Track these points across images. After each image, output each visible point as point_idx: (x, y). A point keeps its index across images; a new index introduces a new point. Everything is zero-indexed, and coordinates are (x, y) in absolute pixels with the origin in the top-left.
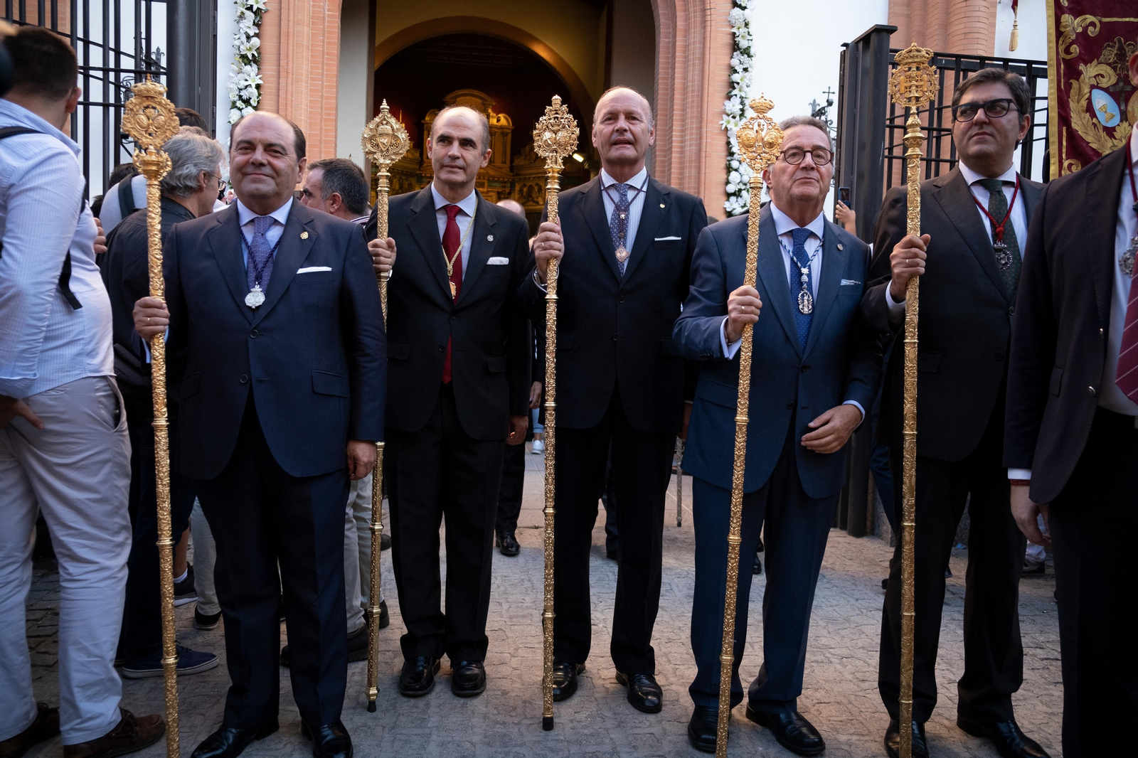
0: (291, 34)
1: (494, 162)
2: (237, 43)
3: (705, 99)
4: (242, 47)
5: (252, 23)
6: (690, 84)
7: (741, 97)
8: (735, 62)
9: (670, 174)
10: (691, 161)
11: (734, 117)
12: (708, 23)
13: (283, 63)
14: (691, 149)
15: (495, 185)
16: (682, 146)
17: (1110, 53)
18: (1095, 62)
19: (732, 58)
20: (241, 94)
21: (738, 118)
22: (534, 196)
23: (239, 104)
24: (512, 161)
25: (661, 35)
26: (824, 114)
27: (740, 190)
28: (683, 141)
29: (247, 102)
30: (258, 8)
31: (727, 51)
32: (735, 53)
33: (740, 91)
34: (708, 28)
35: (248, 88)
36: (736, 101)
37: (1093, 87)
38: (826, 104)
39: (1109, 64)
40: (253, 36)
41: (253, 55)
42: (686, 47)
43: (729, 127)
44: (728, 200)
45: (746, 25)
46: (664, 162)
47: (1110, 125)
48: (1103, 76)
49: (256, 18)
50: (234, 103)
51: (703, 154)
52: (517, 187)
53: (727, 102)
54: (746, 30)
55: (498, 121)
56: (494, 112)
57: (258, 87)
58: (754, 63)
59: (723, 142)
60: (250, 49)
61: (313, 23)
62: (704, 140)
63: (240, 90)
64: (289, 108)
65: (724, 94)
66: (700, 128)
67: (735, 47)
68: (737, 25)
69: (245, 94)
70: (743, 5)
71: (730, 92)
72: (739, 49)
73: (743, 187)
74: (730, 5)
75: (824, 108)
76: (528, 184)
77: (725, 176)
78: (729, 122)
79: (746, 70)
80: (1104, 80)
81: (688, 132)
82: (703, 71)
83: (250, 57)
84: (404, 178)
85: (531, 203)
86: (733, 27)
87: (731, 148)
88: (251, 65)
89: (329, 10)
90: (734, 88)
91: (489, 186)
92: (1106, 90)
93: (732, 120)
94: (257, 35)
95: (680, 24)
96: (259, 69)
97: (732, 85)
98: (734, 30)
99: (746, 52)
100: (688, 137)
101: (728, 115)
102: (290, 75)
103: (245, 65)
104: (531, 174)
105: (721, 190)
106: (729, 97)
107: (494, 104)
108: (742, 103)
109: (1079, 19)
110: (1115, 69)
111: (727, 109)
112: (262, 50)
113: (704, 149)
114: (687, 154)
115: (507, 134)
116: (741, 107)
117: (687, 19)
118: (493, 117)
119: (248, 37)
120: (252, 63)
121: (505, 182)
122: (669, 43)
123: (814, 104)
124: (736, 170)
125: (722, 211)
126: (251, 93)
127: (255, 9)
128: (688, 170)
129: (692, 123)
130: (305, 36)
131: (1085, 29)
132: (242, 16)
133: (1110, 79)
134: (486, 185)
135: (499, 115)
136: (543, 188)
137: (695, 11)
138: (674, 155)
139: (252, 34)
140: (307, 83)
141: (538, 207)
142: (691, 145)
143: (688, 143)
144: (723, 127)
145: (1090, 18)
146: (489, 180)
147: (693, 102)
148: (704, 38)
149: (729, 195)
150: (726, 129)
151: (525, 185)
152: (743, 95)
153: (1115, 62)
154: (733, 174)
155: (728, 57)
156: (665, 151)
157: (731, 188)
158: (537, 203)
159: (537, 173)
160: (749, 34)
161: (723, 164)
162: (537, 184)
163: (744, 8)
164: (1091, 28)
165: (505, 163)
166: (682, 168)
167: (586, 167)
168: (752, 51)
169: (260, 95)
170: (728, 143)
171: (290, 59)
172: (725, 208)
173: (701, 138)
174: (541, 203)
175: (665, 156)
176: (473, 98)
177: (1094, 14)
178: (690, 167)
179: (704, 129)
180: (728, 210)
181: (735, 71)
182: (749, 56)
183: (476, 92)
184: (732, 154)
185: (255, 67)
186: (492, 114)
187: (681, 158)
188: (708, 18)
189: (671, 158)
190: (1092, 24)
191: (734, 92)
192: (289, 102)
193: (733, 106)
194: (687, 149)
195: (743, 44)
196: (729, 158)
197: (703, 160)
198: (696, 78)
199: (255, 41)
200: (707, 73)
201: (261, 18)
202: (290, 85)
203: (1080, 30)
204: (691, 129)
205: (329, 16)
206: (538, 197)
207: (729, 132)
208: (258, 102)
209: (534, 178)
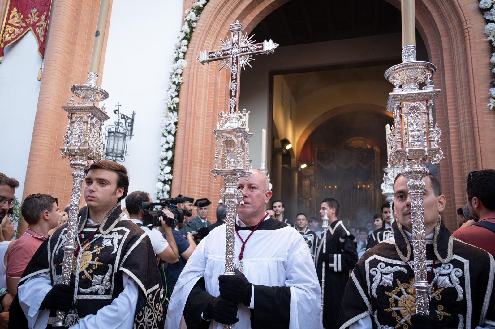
0: (194, 93)
2: (166, 102)
3: (472, 90)
4: (168, 104)
5: (174, 90)
10: (466, 137)
12: (467, 38)
13: (189, 109)
14: (465, 128)
16: (457, 127)
20: (167, 128)
23: (166, 134)
28: (458, 124)
29: (169, 132)
30: (179, 83)
31: (486, 54)
34: (468, 42)
35: (170, 125)
40: (175, 97)
41: (174, 107)
49: (177, 87)
50: (163, 134)
51: (476, 130)
57: (176, 124)
60: (173, 104)
62: (476, 119)
63: (167, 126)
64: (191, 133)
65: (488, 84)
66: (471, 112)
69: (169, 128)
81: (461, 116)
82: (467, 71)
83: (172, 108)
88: (173, 113)
89: (221, 79)
94: (177, 96)
95: (445, 45)
96: (178, 114)
98: (489, 38)
100: (461, 120)
102: (192, 115)
103: (170, 112)
106: (493, 85)
107: (370, 142)
111: (492, 93)
112: (180, 104)
113: (476, 126)
114: (462, 131)
115: (378, 155)
117: (450, 40)
119: (172, 98)
120: (174, 111)
122: (439, 61)
126: (172, 127)
127: (176, 83)
128: (464, 143)
129: (463, 109)
130: (203, 93)
132: (170, 88)
138: (451, 134)
139: (174, 95)
140: (204, 118)
142: (464, 125)
143: (462, 124)
144: (491, 107)
147: (462, 94)
148: (465, 49)
166: (459, 143)
169: (177, 128)
171: (193, 106)
173: (472, 118)
178: (466, 141)
179: (474, 111)
183: (361, 138)
185: (175, 113)
187: (458, 136)
188: (467, 34)
189: (449, 137)
192: (191, 130)
194: (462, 128)
197: (477, 134)
199: (176, 100)
200: (471, 71)
201: (180, 87)
202: (192, 120)
205: (221, 83)
208: (176, 132)
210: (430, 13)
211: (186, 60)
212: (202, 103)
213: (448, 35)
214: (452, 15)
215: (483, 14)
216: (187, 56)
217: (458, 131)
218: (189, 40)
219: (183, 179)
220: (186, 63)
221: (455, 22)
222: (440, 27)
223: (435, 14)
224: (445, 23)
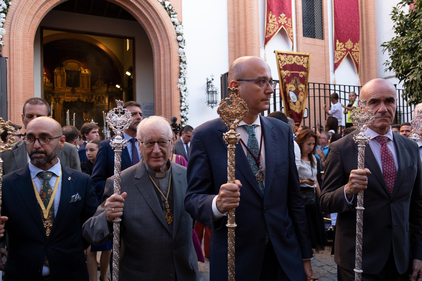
0: (15, 55)
1: (84, 87)
3: (172, 78)
6: (166, 73)
7: (184, 78)
8: (181, 66)
9: (161, 103)
10: (168, 99)
11: (182, 84)
12: (172, 53)
14: (168, 95)
15: (85, 96)
16: (165, 94)
17: (293, 81)
18: (290, 84)
19: (180, 64)
21: (183, 84)
22: (101, 100)
24: (91, 87)
25: (155, 56)
26: (211, 83)
27: (185, 109)
28: (165, 92)
30: (1, 45)
31: (178, 62)
32: (181, 63)
33: (184, 75)
34: (172, 55)
36: (182, 79)
37: (290, 91)
38: (211, 80)
39: (293, 84)
42: (164, 60)
43: (180, 87)
44: (181, 112)
45: (184, 53)
46: (158, 99)
47: (294, 101)
48: (292, 88)
51: (172, 97)
52: (94, 97)
53: (179, 79)
54: (184, 55)
55: (85, 72)
56: (83, 68)
58: (188, 66)
59: (179, 93)
61: (23, 50)
62: (172, 92)
64: (15, 82)
65: (178, 76)
66: (171, 88)
67: (181, 61)
68: (181, 54)
70: (183, 47)
71: (180, 76)
72: (182, 61)
73: (186, 107)
74: (178, 47)
75: (211, 81)
76: (98, 96)
77: (180, 104)
78: (180, 86)
79: (185, 68)
80: (293, 89)
81: (167, 89)
82: (170, 69)
84: (46, 94)
85: (99, 103)
86: (180, 54)
87: (181, 95)
89: (29, 45)
90: (181, 74)
91: (82, 97)
92: (293, 92)
93: (181, 85)
95: (162, 52)
97: (181, 73)
98: (180, 55)
99: (185, 62)
100: (167, 91)
101: (180, 83)
102: (15, 70)
104: (99, 92)
105: (179, 109)
106: (180, 77)
107: (83, 65)
108: (184, 79)
109: (285, 71)
110: (295, 86)
111: (179, 81)
113: (172, 95)
114: (167, 96)
115: (89, 77)
116: (184, 81)
117: (164, 51)
118: (83, 70)
121: (89, 95)
122: (158, 58)
123: (207, 79)
124: (184, 102)
125: (180, 116)
129: (168, 86)
130: (20, 55)
131: (287, 74)
133: (294, 89)
134: (81, 96)
135: (86, 70)
136: (104, 97)
137: (167, 49)
140: (22, 72)
141: (103, 104)
142: (168, 94)
143: (167, 93)
144: (179, 88)
145: (288, 72)
146: (82, 94)
147: (168, 79)
148: (170, 56)
149: (182, 110)
150: (180, 88)
151: (97, 96)
152: (185, 77)
153: (295, 84)
154: (183, 103)
155: (179, 64)
156: (159, 95)
157: (182, 108)
158: (102, 103)
159: (102, 92)
160: (185, 57)
161: (179, 100)
162: (102, 96)
163: (183, 48)
164: (288, 74)
165: (89, 88)
166: (165, 101)
167: (121, 89)
168: (187, 62)
170: (181, 93)
171: (15, 64)
172: (181, 115)
173: (171, 91)
174: (104, 103)
175: (159, 97)
176: (74, 63)
177: (289, 70)
178: (168, 101)
179: (172, 88)
180: (182, 115)
181: (181, 69)
182: (186, 64)
183: (75, 61)
184: (182, 96)
186: (82, 69)
187: (165, 98)
188: (171, 51)
189: (161, 98)
190: (288, 73)
191: (181, 76)
192: (15, 80)
193: (181, 80)
194: (167, 95)
195: (184, 60)
196: (181, 98)
197: (172, 99)
198: (168, 71)
200: (172, 69)
201: (1, 48)
203: (286, 75)
204: (168, 88)
205: (29, 47)
206: (102, 101)
207: (181, 89)
209: (101, 93)
210: (156, 34)
211: (5, 29)
212: (20, 62)
213: (163, 48)
214: (166, 39)
215: (178, 43)
216: (5, 25)
217: (165, 96)
218: (6, 13)
219: (11, 113)
220: (5, 31)
221: (167, 42)
222: (160, 43)
223: (158, 35)
224: (162, 41)
